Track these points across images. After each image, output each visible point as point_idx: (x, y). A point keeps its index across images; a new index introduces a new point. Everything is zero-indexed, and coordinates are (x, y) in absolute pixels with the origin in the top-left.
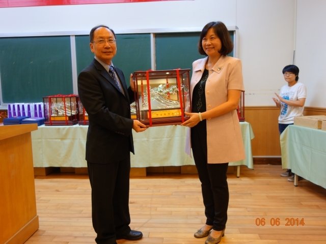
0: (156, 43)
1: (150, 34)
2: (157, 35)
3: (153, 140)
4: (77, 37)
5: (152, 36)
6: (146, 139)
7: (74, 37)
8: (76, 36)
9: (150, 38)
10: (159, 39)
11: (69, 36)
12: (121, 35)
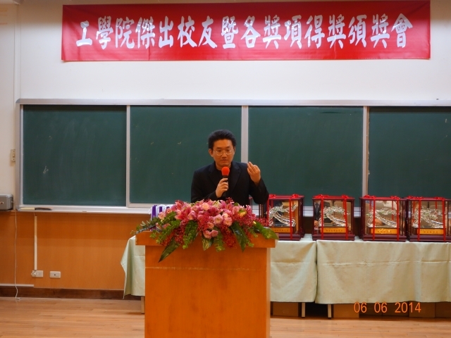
0: (370, 120)
1: (362, 107)
2: (372, 109)
3: (372, 264)
4: (252, 108)
5: (365, 110)
6: (362, 263)
7: (247, 108)
8: (250, 106)
9: (362, 113)
10: (376, 115)
12: (318, 108)
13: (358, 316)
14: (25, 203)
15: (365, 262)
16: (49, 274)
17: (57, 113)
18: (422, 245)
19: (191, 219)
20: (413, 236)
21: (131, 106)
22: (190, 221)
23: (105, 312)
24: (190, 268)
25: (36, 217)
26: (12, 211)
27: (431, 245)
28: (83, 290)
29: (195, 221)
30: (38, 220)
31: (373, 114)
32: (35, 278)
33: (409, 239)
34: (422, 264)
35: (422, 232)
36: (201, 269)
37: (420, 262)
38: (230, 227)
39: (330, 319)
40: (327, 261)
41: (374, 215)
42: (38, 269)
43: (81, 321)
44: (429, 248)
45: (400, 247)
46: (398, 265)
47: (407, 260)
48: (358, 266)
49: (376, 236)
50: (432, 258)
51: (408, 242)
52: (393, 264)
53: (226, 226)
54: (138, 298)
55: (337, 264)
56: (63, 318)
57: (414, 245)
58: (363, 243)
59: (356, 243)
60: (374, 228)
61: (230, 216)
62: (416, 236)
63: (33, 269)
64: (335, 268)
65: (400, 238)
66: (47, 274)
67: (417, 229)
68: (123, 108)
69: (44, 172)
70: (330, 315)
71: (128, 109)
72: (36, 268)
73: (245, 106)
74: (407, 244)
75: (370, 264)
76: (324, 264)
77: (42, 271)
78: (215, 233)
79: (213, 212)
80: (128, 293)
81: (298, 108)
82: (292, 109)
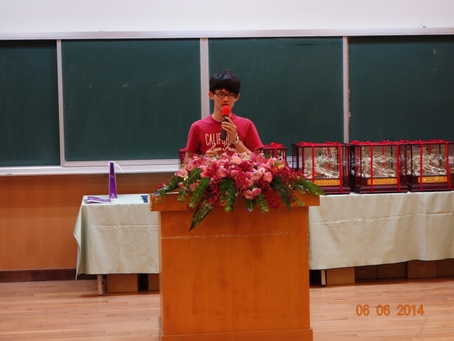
0: (349, 53)
1: (341, 37)
2: (353, 40)
3: (372, 220)
4: (211, 40)
5: (345, 42)
6: (360, 220)
7: (207, 41)
8: (209, 39)
9: (341, 45)
10: (356, 46)
11: (199, 39)
12: (291, 39)
13: (354, 281)
15: (363, 218)
18: (426, 195)
19: (223, 176)
20: (414, 186)
21: (62, 41)
22: (223, 178)
23: (52, 297)
24: (217, 236)
27: (435, 195)
28: (9, 272)
29: (229, 178)
31: (352, 46)
33: (410, 190)
34: (427, 217)
35: (425, 180)
36: (230, 235)
37: (424, 215)
38: (271, 184)
39: (324, 286)
40: (320, 219)
41: (371, 163)
43: (31, 309)
44: (434, 198)
45: (400, 199)
46: (400, 220)
47: (410, 213)
48: (355, 223)
49: (374, 187)
50: (437, 210)
51: (409, 193)
52: (394, 218)
53: (267, 182)
54: (94, 277)
55: (331, 223)
56: (7, 307)
57: (417, 195)
58: (360, 197)
59: (352, 197)
60: (371, 178)
61: (268, 170)
62: (418, 186)
64: (329, 227)
65: (402, 189)
67: (417, 177)
68: (52, 43)
70: (323, 282)
71: (59, 45)
73: (204, 39)
74: (409, 195)
75: (370, 221)
76: (316, 224)
78: (257, 191)
79: (245, 167)
80: (81, 272)
81: (267, 40)
82: (261, 41)
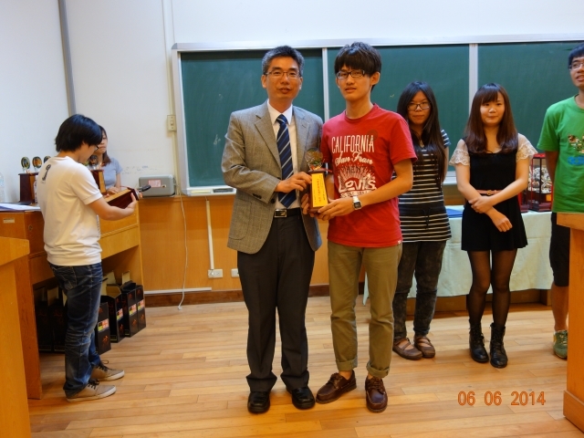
4: (481, 45)
11: (468, 45)
12: (561, 44)
14: (192, 185)
16: (230, 272)
17: (227, 63)
21: (329, 49)
25: (208, 203)
26: (176, 196)
30: (211, 205)
32: (213, 279)
42: (216, 268)
63: (209, 267)
66: (227, 273)
68: (315, 53)
69: (215, 143)
71: (325, 53)
72: (212, 267)
73: (474, 44)
77: (221, 270)
81: (538, 45)
82: (530, 45)
